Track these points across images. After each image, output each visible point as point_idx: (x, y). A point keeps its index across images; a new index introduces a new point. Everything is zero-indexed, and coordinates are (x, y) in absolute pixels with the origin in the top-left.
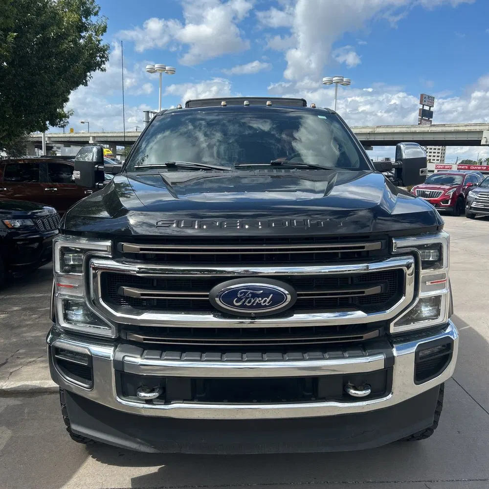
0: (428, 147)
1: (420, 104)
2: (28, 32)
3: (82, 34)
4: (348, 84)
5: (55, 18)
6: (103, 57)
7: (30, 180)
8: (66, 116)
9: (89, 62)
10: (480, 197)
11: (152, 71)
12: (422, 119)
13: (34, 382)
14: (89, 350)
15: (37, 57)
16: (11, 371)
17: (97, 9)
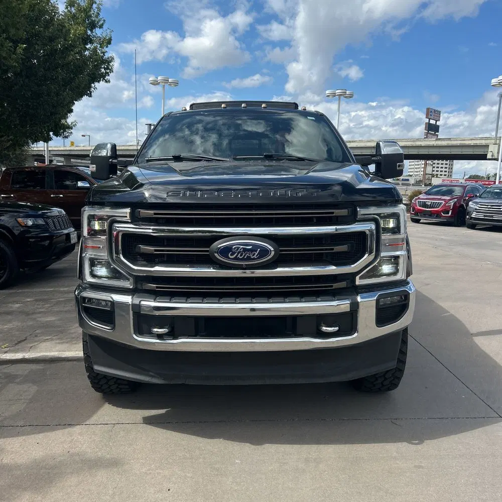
0: (434, 162)
1: (426, 118)
2: (36, 44)
3: (87, 47)
4: (351, 96)
5: (62, 30)
6: (108, 68)
7: (34, 187)
8: (70, 128)
9: (93, 74)
10: (480, 207)
11: (155, 83)
12: (428, 133)
13: (52, 353)
14: (112, 298)
15: (44, 68)
16: (31, 345)
17: (101, 22)
